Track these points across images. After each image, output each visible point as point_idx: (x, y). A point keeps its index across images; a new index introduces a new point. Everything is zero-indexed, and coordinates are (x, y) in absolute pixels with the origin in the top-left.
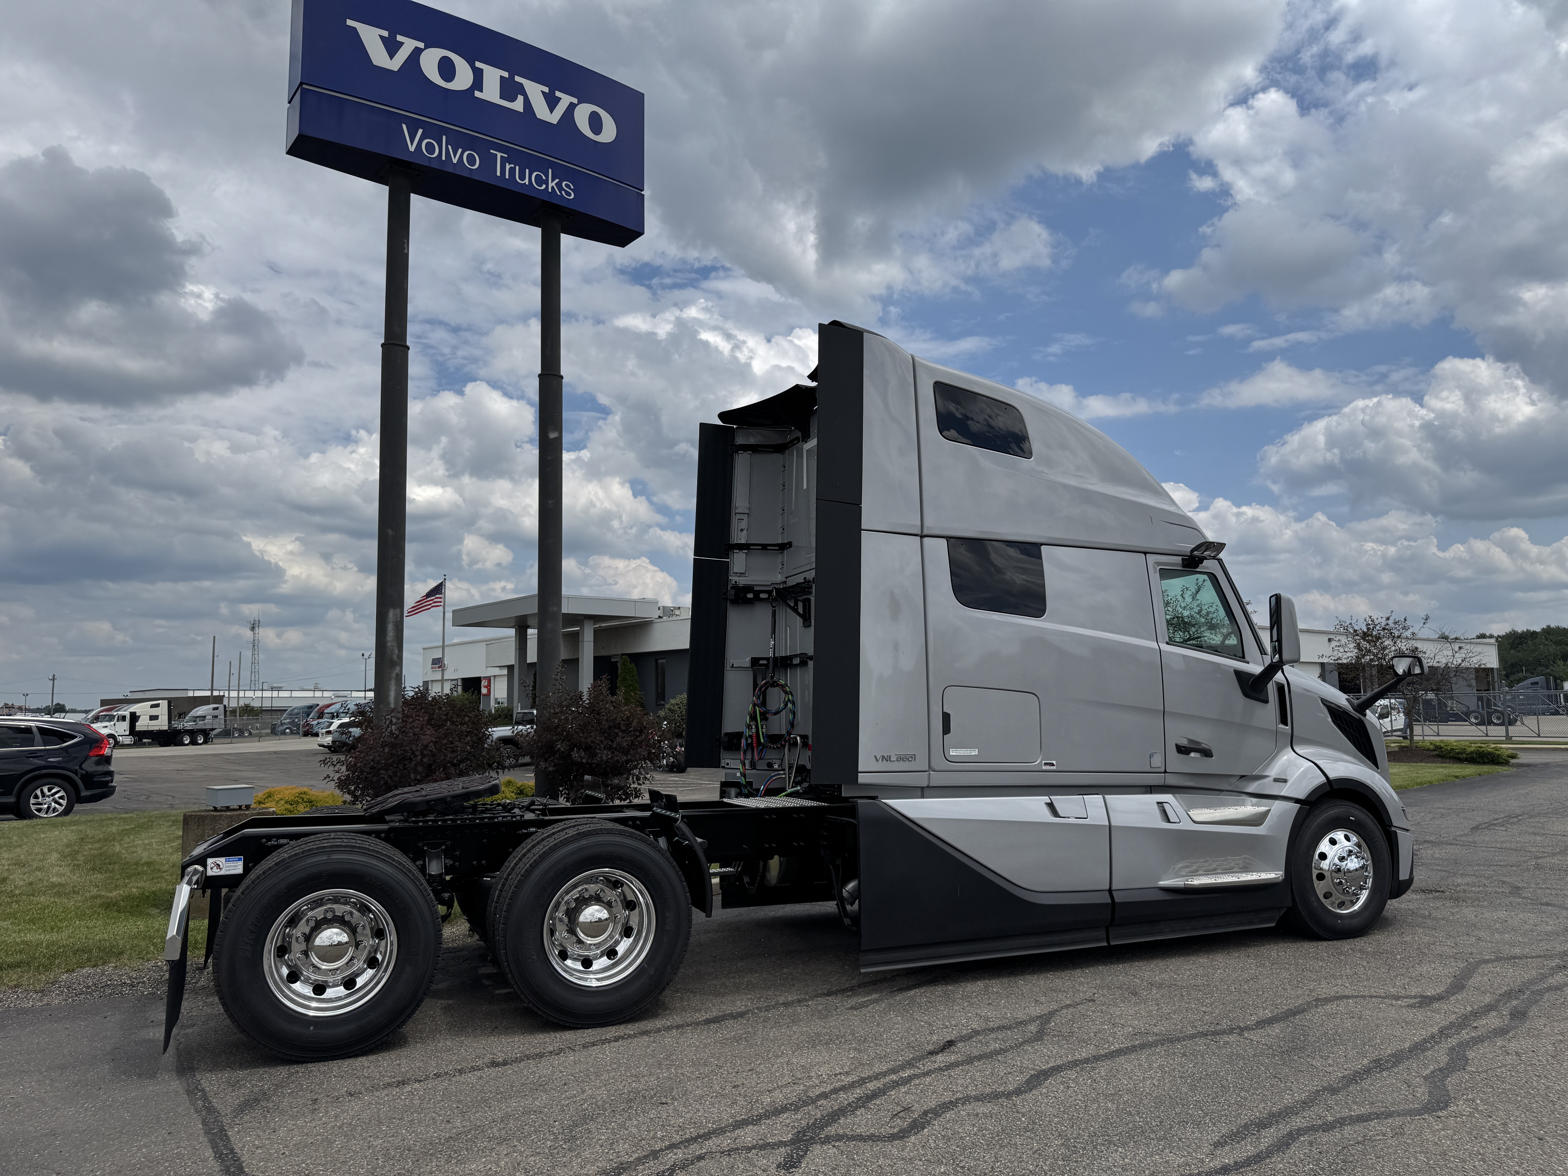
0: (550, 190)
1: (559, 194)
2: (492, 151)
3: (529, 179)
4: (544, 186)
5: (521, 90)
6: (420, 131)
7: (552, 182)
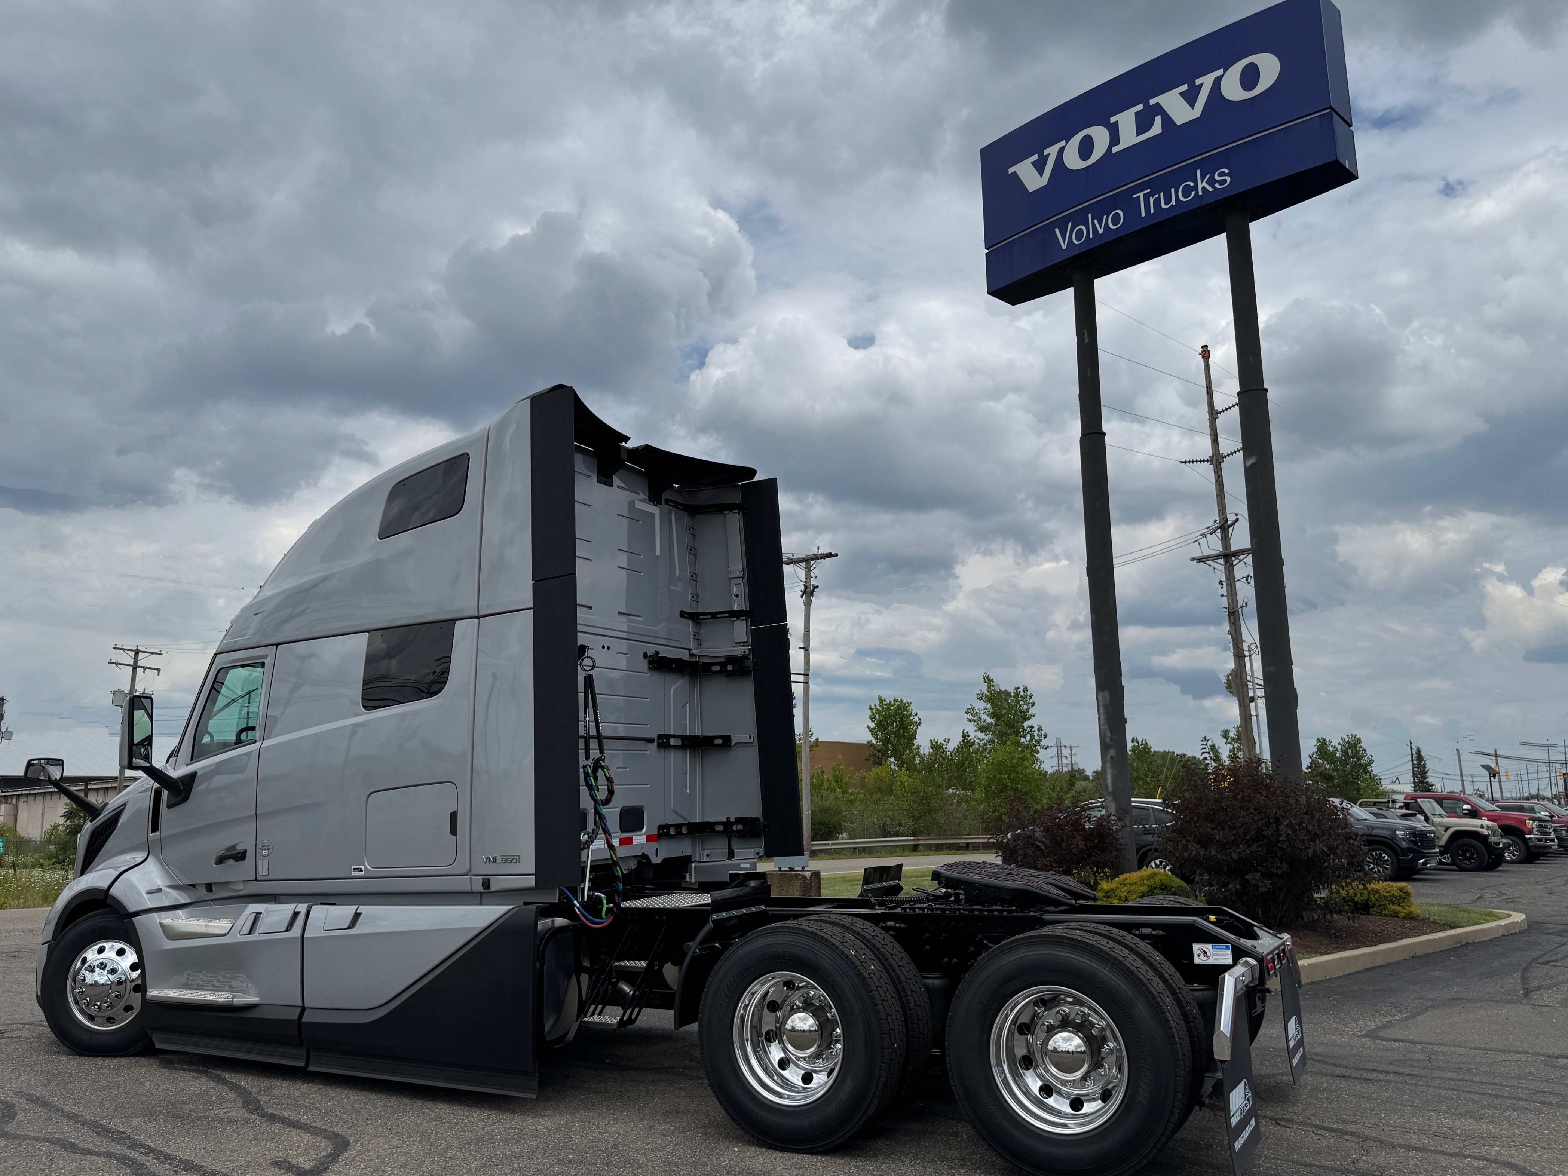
3: (1178, 196)
5: (1159, 109)
6: (1070, 224)
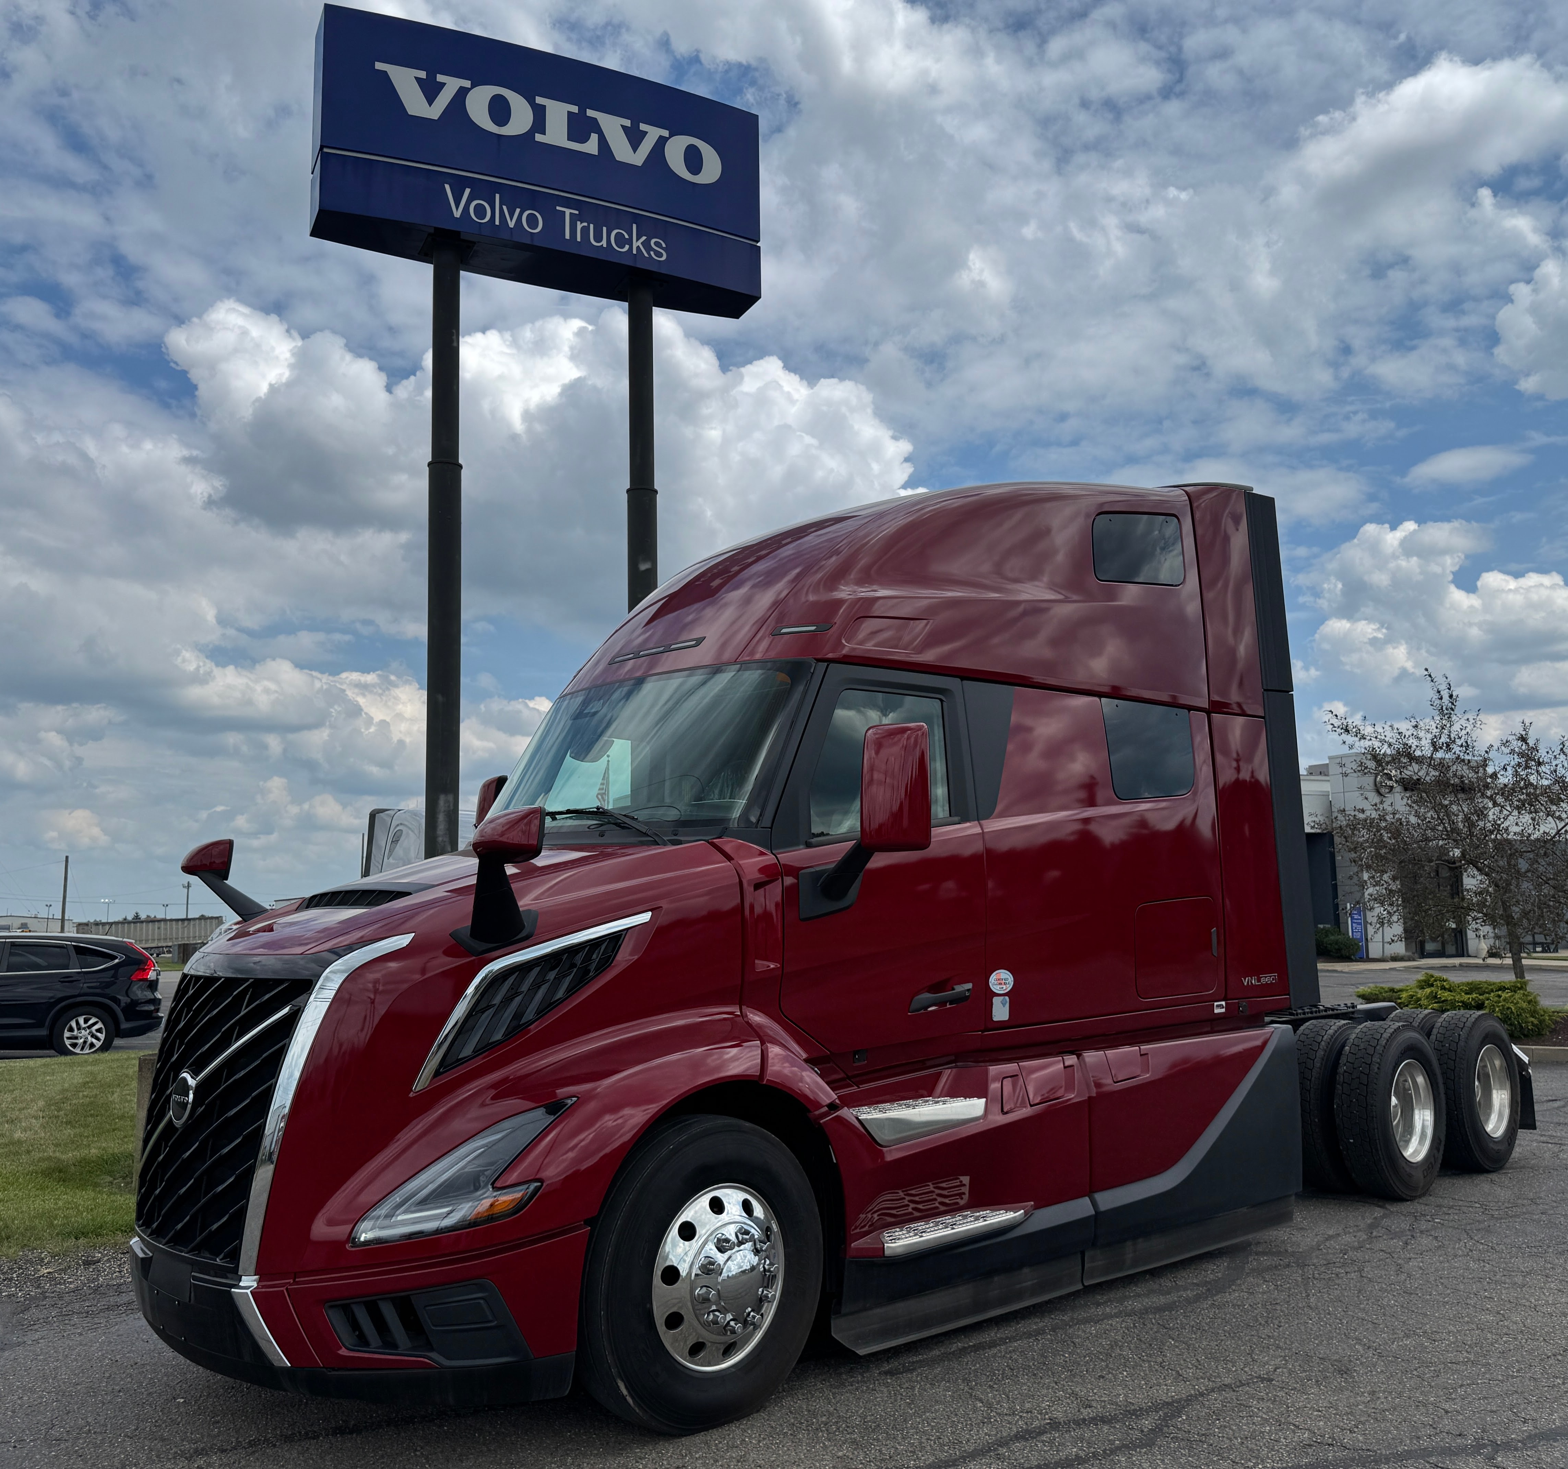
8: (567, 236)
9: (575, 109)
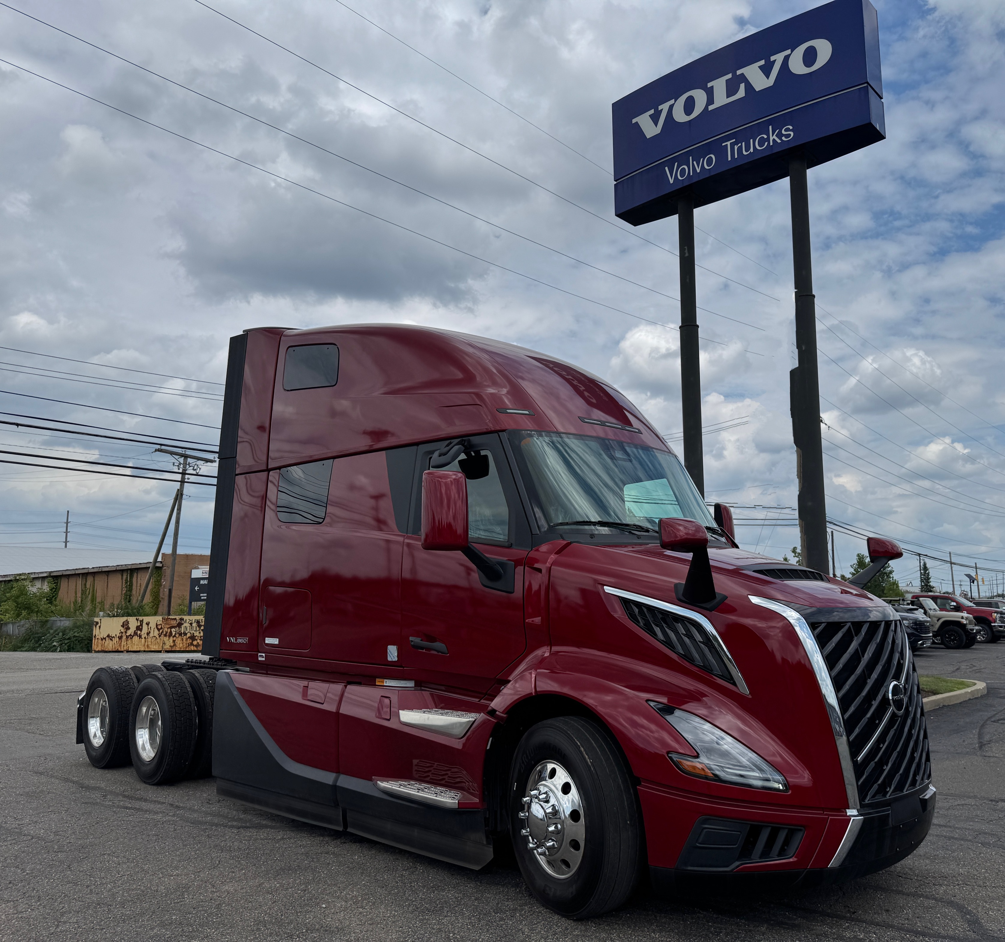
0: (771, 144)
1: (779, 141)
2: (723, 144)
4: (766, 143)
7: (773, 136)
8: (729, 159)
9: (729, 76)
